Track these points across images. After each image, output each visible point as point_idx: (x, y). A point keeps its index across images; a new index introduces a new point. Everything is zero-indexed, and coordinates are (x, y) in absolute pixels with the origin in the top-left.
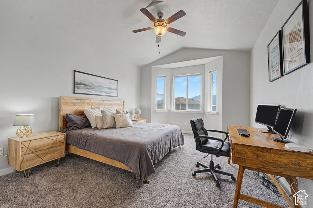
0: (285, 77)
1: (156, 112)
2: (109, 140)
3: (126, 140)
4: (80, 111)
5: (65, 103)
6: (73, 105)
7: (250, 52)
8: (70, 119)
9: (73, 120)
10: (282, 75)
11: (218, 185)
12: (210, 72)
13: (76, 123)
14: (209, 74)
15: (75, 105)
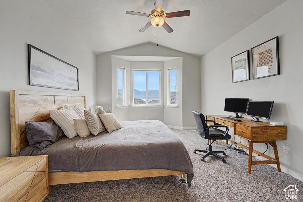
0: (252, 80)
1: (118, 108)
2: (137, 147)
3: (160, 143)
4: (42, 115)
5: (20, 101)
6: (32, 105)
7: (200, 58)
8: (35, 129)
9: (42, 131)
10: (250, 79)
11: (225, 162)
12: (168, 70)
13: (47, 135)
14: (168, 71)
15: (35, 106)
